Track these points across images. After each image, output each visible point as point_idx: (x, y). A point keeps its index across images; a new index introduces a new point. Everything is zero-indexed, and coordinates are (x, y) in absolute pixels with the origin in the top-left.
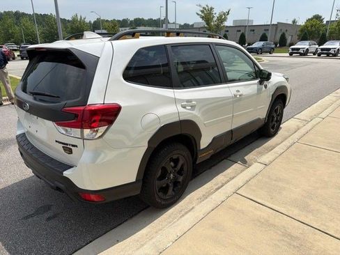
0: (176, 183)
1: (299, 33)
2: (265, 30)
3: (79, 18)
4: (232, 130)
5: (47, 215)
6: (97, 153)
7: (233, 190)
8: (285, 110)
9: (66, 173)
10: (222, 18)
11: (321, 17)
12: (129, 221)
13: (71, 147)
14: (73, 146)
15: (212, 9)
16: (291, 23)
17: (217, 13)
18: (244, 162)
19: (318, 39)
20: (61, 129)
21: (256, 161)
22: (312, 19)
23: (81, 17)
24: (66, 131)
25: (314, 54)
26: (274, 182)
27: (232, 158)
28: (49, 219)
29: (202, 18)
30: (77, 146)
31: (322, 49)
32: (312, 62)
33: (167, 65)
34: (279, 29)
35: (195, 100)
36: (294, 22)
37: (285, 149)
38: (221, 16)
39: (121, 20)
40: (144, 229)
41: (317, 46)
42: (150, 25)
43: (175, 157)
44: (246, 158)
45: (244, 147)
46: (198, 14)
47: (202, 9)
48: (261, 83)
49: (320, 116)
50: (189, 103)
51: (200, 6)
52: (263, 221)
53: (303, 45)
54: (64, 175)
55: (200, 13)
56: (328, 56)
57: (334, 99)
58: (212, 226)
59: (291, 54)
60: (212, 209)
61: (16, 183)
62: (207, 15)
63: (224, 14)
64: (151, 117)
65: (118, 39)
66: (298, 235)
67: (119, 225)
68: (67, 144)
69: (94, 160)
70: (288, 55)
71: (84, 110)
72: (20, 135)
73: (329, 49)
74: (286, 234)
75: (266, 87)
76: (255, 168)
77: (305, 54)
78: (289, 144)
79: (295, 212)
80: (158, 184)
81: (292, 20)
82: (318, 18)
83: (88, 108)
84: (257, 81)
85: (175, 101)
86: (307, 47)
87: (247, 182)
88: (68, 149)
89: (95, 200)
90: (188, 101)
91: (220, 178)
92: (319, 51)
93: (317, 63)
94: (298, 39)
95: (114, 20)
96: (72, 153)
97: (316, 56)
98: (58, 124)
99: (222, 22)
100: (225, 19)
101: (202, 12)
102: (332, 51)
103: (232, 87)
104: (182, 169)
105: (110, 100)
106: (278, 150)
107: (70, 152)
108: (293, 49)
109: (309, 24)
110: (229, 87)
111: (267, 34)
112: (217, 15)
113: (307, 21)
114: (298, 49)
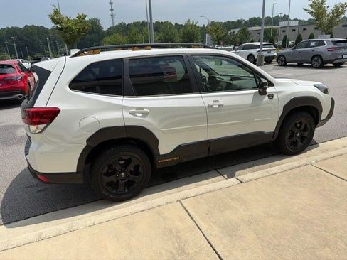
3: (191, 23)
4: (207, 141)
7: (180, 198)
10: (339, 11)
15: (323, 2)
18: (230, 177)
27: (223, 170)
29: (311, 13)
39: (235, 21)
44: (238, 172)
46: (305, 10)
47: (311, 3)
50: (139, 111)
63: (342, 6)
64: (90, 120)
75: (270, 97)
84: (252, 91)
85: (122, 108)
95: (228, 22)
101: (312, 6)
103: (207, 96)
110: (202, 97)
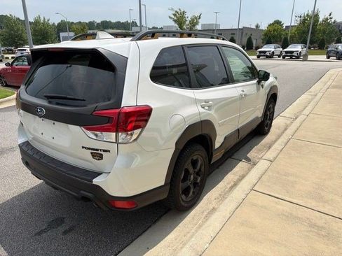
0: (195, 184)
1: (263, 37)
2: (232, 34)
3: (42, 19)
4: (238, 129)
5: (62, 229)
6: (131, 158)
7: (250, 187)
8: (276, 107)
9: (96, 181)
10: (194, 22)
11: (281, 22)
12: (153, 227)
13: (102, 152)
14: (104, 151)
15: (184, 12)
16: (254, 27)
17: (189, 17)
18: (248, 160)
19: (281, 43)
20: (90, 134)
21: (261, 158)
22: (273, 24)
23: (44, 19)
24: (96, 135)
25: (279, 57)
26: (284, 177)
27: (236, 156)
28: (65, 233)
29: (175, 21)
30: (109, 151)
31: (286, 52)
32: (280, 64)
33: (186, 64)
34: (244, 33)
35: (212, 100)
36: (257, 26)
37: (283, 145)
38: (193, 20)
40: (172, 233)
41: (281, 49)
42: (118, 28)
43: (195, 158)
44: (248, 155)
45: (243, 146)
46: (170, 17)
47: (174, 13)
48: (259, 82)
49: (304, 112)
50: (207, 104)
51: (172, 9)
52: (287, 214)
53: (269, 48)
54: (94, 183)
55: (173, 17)
56: (291, 58)
57: (310, 97)
58: (242, 224)
59: (258, 57)
60: (235, 207)
61: (15, 197)
62: (179, 19)
63: (196, 18)
64: (178, 118)
65: (140, 39)
66: (323, 225)
67: (144, 232)
68: (97, 150)
69: (128, 165)
70: (256, 57)
71: (119, 113)
72: (23, 143)
73: (292, 52)
74: (312, 225)
75: (262, 86)
76: (262, 165)
77: (271, 56)
78: (285, 141)
79: (313, 204)
80: (182, 186)
81: (256, 24)
82: (278, 23)
83: (123, 111)
84: (255, 81)
85: (196, 101)
86: (273, 50)
87: (260, 179)
88: (97, 155)
89: (127, 207)
90: (206, 101)
91: (230, 177)
92: (284, 54)
93: (284, 65)
94: (263, 43)
96: (102, 159)
97: (281, 58)
98: (88, 129)
99: (194, 26)
100: (197, 23)
101: (175, 15)
102: (295, 54)
103: (238, 87)
104: (200, 170)
105: (142, 102)
106: (278, 146)
107: (101, 157)
108: (260, 52)
109: (271, 28)
110: (235, 87)
111: (235, 38)
112: (190, 19)
113: (270, 25)
114: (265, 52)
